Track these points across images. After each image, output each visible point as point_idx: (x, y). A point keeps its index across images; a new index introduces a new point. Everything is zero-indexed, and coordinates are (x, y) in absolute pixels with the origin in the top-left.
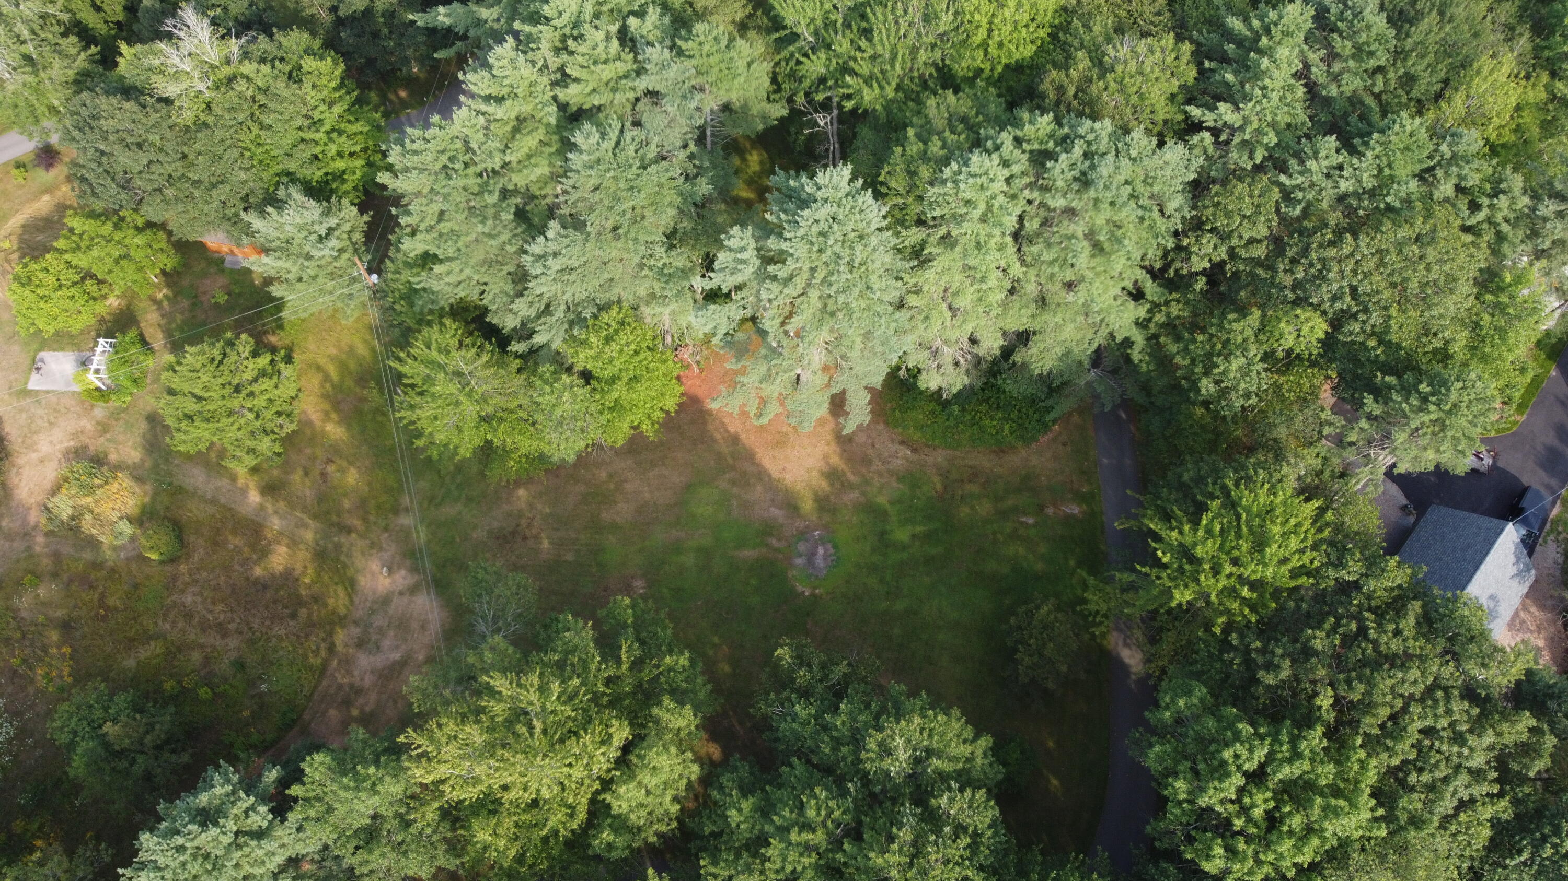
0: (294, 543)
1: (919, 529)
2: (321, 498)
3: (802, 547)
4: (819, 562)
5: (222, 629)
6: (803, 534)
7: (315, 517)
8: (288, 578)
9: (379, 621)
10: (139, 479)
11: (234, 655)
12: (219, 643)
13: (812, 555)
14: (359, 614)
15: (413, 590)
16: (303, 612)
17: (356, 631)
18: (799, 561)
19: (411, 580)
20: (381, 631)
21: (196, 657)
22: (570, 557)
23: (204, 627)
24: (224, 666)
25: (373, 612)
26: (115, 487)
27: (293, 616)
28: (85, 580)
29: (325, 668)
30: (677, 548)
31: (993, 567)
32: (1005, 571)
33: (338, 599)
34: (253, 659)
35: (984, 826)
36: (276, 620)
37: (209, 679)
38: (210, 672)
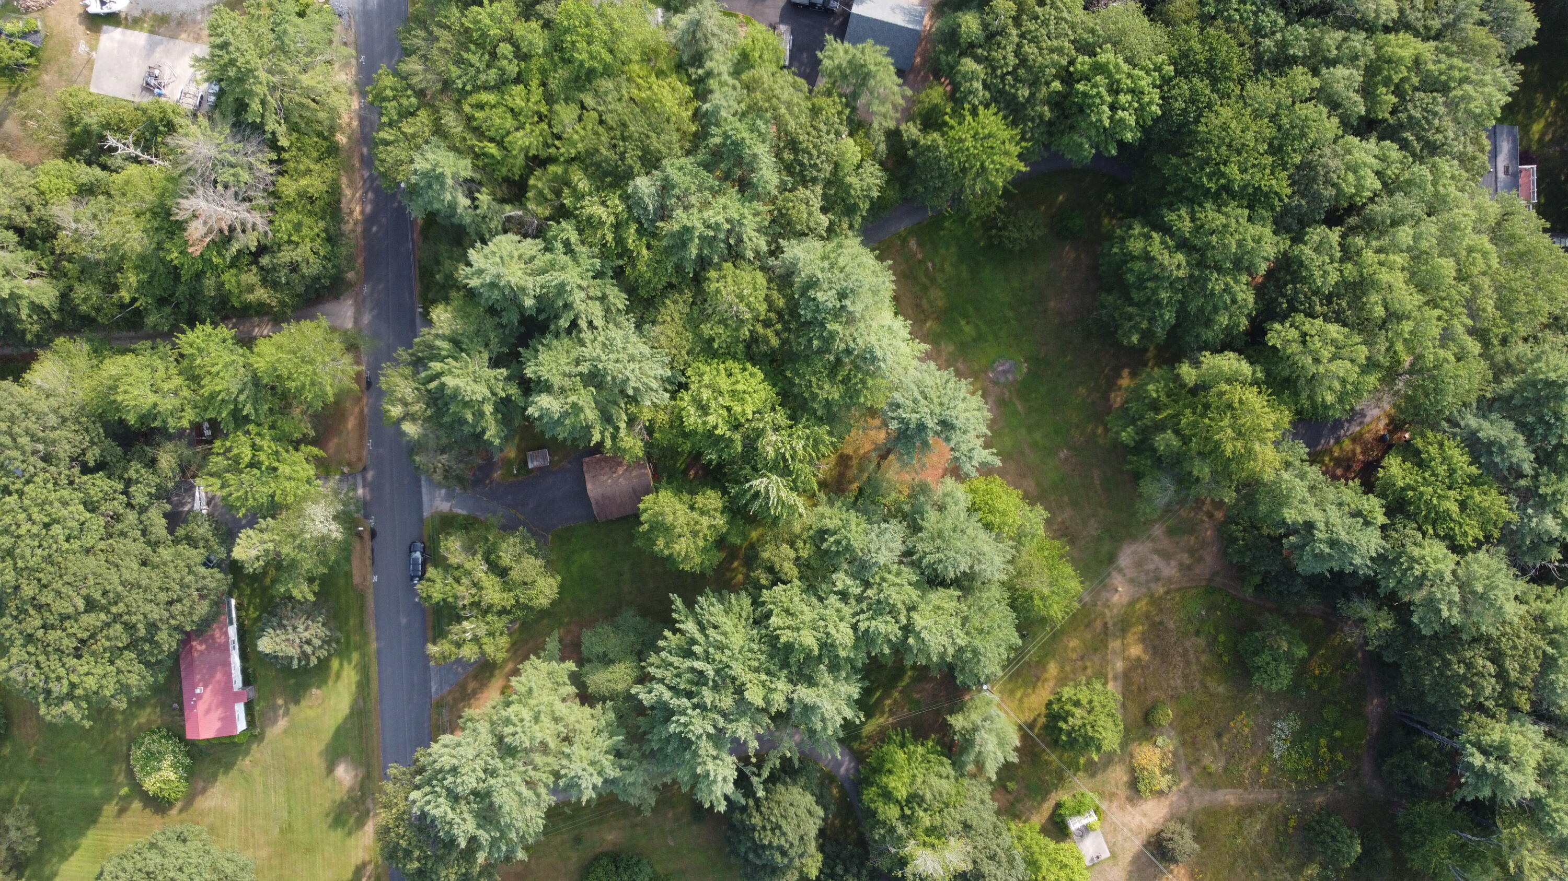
0: (1125, 647)
1: (963, 323)
2: (1096, 650)
3: (1002, 380)
4: (1007, 366)
5: (1184, 655)
6: (995, 383)
7: (1106, 647)
8: (1143, 639)
9: (1143, 578)
10: (1131, 756)
11: (1194, 639)
12: (1191, 652)
13: (1004, 372)
14: (1144, 590)
15: (1120, 570)
16: (1157, 619)
17: (1152, 585)
18: (1010, 377)
19: (1114, 574)
20: (1147, 572)
21: (1203, 658)
22: (1066, 498)
23: (1188, 663)
24: (1201, 641)
25: (1140, 584)
26: (1144, 762)
27: (1161, 623)
28: (1193, 743)
29: (1178, 590)
30: (1034, 445)
31: (965, 275)
32: (964, 267)
33: (1142, 606)
34: (1191, 628)
35: (1183, 212)
36: (1167, 630)
37: (1213, 642)
38: (1209, 645)
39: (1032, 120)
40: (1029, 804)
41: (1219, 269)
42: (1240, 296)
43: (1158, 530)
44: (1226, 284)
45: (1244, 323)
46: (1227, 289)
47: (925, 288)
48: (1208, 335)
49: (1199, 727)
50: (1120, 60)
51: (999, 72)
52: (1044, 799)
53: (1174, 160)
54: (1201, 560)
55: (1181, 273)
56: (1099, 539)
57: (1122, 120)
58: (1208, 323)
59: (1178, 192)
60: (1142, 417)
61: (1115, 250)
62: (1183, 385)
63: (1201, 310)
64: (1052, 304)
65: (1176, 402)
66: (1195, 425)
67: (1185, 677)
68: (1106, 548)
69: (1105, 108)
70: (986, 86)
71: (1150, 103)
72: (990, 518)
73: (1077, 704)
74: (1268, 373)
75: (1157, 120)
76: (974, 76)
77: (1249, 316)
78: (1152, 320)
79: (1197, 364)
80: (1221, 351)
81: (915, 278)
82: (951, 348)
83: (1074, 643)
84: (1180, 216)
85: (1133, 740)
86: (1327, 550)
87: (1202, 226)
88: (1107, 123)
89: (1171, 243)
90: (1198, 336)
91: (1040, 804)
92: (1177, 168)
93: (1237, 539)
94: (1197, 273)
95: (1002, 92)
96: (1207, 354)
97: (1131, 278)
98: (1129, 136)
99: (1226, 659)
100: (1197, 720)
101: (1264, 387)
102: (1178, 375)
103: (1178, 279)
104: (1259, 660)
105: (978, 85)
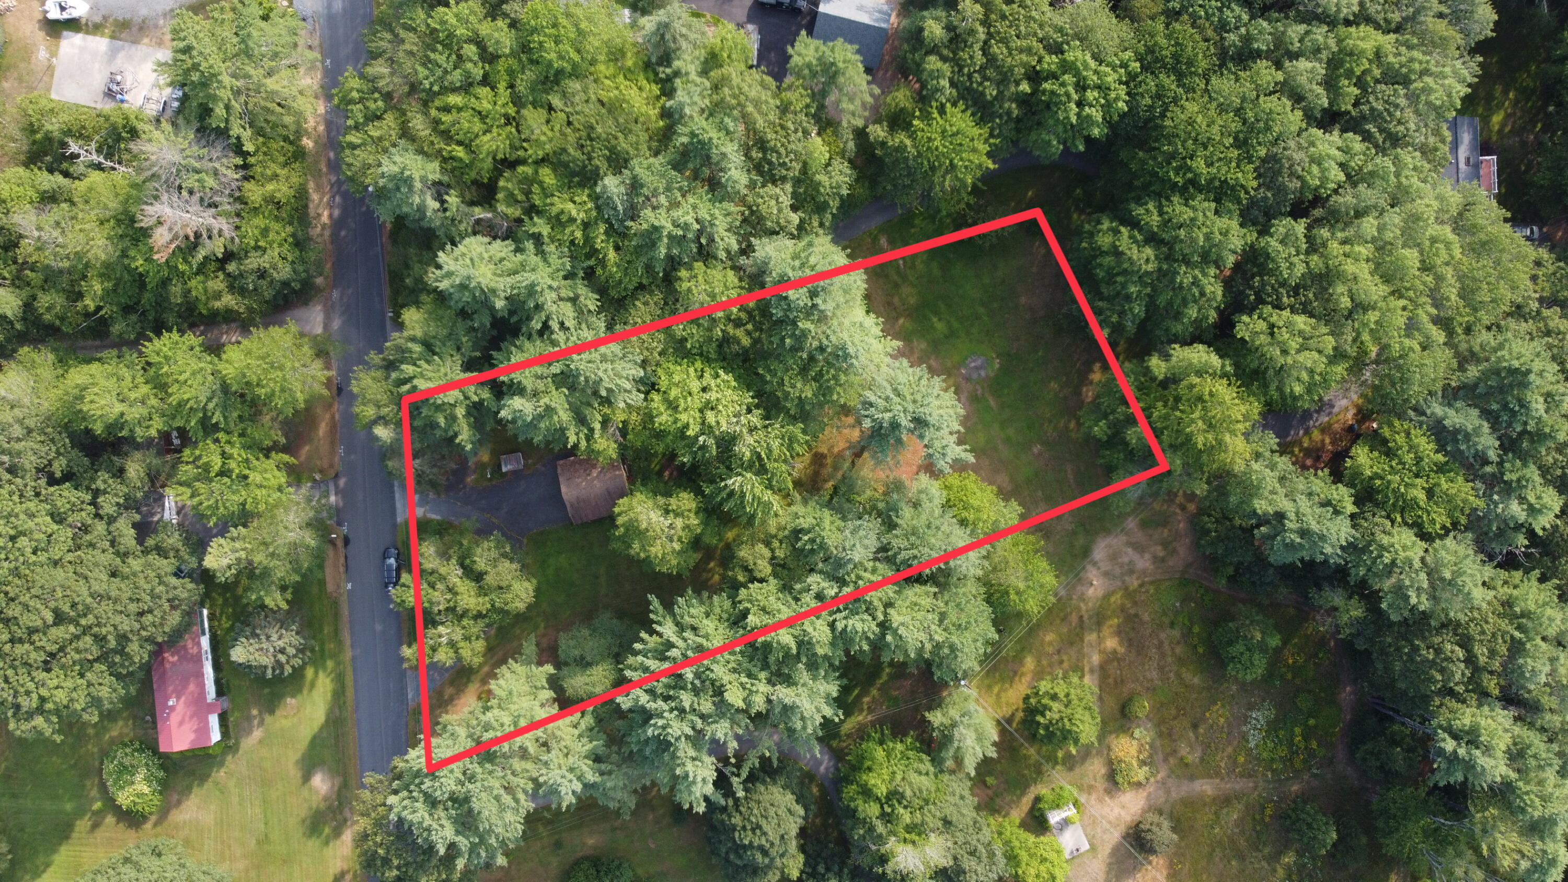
0: (1100, 640)
1: (935, 320)
2: (1072, 644)
3: (975, 376)
4: (979, 362)
5: (1160, 645)
6: (968, 379)
7: (1082, 640)
8: (1119, 632)
9: (1117, 571)
10: (1109, 749)
11: (1168, 631)
12: (1166, 644)
13: (977, 368)
14: (1119, 583)
15: (1095, 564)
16: (1132, 611)
17: (1127, 578)
18: (983, 373)
19: (1089, 567)
20: (1122, 566)
21: (1178, 650)
22: (1040, 493)
23: (1163, 655)
24: (1176, 633)
25: (1115, 577)
26: (1121, 754)
27: (1136, 615)
28: (1170, 735)
29: (1152, 583)
30: (1007, 441)
31: (936, 272)
32: (935, 265)
33: (1116, 599)
34: (1166, 620)
35: (1151, 206)
36: (1142, 623)
37: (1187, 633)
38: (1183, 636)
39: (1000, 117)
40: (1008, 798)
41: (1187, 262)
42: (1209, 289)
43: (1131, 523)
44: (1195, 277)
45: (1213, 316)
46: (1196, 282)
47: (896, 286)
48: (1178, 328)
49: (1175, 718)
50: (1088, 57)
51: (966, 70)
52: (1023, 793)
53: (1141, 154)
54: (1174, 551)
55: (1150, 267)
56: (1074, 533)
57: (1089, 116)
58: (1178, 316)
59: (1146, 186)
60: (1113, 412)
61: (1084, 245)
62: (1154, 379)
63: (1170, 303)
64: (1023, 300)
65: (1147, 395)
66: (1166, 417)
67: (1161, 669)
68: (1081, 541)
69: (1073, 106)
70: (953, 84)
71: (1117, 99)
72: (965, 514)
73: (1054, 697)
74: (1236, 365)
75: (1123, 116)
76: (939, 75)
77: (1217, 309)
78: (1122, 314)
79: (1167, 357)
80: (1191, 344)
81: (887, 276)
82: (923, 346)
83: (1050, 637)
84: (1147, 210)
85: (1111, 733)
86: (1298, 540)
87: (1170, 220)
88: (1074, 119)
89: (1139, 237)
90: (1167, 330)
91: (1019, 798)
92: (1143, 162)
93: (1208, 532)
94: (1165, 267)
95: (969, 90)
96: (1177, 346)
97: (1101, 274)
98: (1096, 132)
99: (1201, 650)
100: (1173, 712)
101: (1233, 379)
102: (1148, 368)
103: (1147, 273)
104: (1235, 650)
105: (945, 83)
